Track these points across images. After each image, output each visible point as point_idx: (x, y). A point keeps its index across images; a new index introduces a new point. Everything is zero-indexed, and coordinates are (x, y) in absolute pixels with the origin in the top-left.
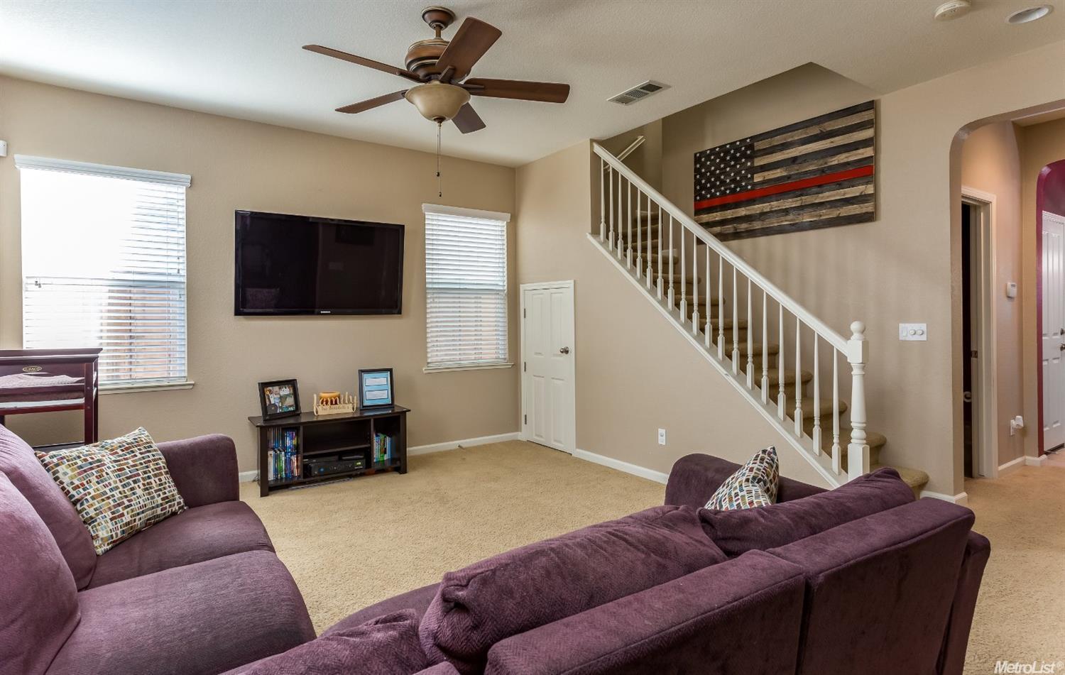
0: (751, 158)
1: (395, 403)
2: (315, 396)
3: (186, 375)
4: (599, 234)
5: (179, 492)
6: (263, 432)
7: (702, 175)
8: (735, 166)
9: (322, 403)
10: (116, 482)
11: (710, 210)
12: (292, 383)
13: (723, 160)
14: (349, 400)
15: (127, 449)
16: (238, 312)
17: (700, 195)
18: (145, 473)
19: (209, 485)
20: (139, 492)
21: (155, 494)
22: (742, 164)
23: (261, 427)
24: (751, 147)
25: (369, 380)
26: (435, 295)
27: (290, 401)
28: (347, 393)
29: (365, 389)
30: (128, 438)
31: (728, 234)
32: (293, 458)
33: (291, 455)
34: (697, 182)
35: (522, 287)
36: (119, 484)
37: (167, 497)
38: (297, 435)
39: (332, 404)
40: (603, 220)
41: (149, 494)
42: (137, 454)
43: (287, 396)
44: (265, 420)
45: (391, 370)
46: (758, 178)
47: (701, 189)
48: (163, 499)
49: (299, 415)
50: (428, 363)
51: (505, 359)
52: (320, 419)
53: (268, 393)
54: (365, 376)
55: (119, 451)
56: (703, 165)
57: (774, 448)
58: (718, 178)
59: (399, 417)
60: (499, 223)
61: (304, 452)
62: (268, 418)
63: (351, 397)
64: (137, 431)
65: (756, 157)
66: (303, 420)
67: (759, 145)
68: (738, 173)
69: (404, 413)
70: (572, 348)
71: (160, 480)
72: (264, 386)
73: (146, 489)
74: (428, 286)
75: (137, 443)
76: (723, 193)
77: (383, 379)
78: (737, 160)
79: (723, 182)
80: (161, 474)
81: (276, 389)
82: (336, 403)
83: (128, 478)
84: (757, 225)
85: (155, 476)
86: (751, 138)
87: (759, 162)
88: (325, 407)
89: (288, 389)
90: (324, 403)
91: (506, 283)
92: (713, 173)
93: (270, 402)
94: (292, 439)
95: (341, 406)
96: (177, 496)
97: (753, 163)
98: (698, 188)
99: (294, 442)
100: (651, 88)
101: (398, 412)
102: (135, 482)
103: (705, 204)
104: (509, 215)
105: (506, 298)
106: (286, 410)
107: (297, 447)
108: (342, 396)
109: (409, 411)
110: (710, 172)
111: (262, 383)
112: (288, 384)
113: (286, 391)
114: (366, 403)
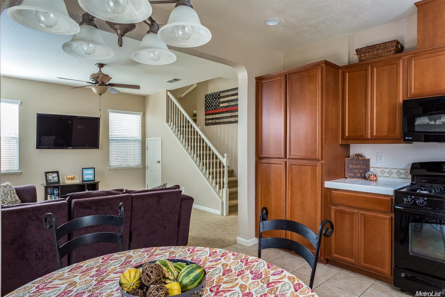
0: (219, 98)
1: (96, 180)
2: (65, 177)
3: (18, 169)
4: (169, 122)
5: (20, 199)
6: (46, 188)
7: (207, 102)
8: (215, 101)
9: (68, 179)
10: (3, 194)
11: (209, 114)
12: (57, 172)
13: (212, 98)
14: (78, 178)
15: (5, 187)
16: (37, 148)
17: (206, 109)
18: (10, 193)
19: (28, 198)
20: (9, 197)
21: (13, 199)
22: (217, 100)
23: (45, 187)
24: (219, 95)
25: (86, 172)
26: (113, 142)
27: (56, 178)
28: (77, 176)
29: (84, 174)
30: (5, 184)
31: (214, 123)
32: (57, 197)
33: (56, 196)
34: (206, 105)
35: (147, 139)
36: (4, 195)
37: (16, 200)
38: (58, 190)
39: (71, 179)
40: (170, 118)
41: (12, 198)
42: (8, 188)
43: (55, 177)
44: (47, 184)
45: (94, 168)
46: (221, 105)
47: (207, 107)
48: (15, 200)
49: (59, 183)
50: (110, 166)
51: (140, 165)
52: (67, 184)
53: (48, 175)
54: (84, 170)
55: (3, 187)
56: (207, 99)
57: (166, 183)
58: (211, 104)
59: (96, 184)
60: (138, 116)
61: (61, 195)
62: (48, 184)
63: (79, 177)
64: (7, 183)
65: (221, 98)
66: (61, 184)
67: (222, 95)
68: (216, 103)
69: (98, 183)
70: (161, 161)
71: (14, 195)
72: (47, 173)
73: (11, 197)
74: (110, 139)
75: (7, 185)
76: (212, 109)
77: (91, 172)
78: (216, 99)
79: (212, 105)
80: (15, 194)
81: (51, 174)
82: (73, 179)
83: (6, 194)
84: (221, 121)
85: (13, 194)
86: (219, 92)
87: (222, 100)
88: (69, 180)
89: (55, 174)
90: (69, 179)
91: (141, 137)
92: (210, 102)
93: (49, 178)
94: (57, 191)
95: (75, 180)
96: (19, 200)
97: (220, 100)
98: (206, 106)
99: (57, 192)
100: (176, 80)
101: (96, 182)
102: (8, 195)
103: (208, 112)
104: (142, 113)
105: (141, 143)
106: (54, 181)
107: (58, 194)
108: (75, 177)
109: (100, 182)
110: (209, 101)
111: (46, 172)
112: (55, 173)
113: (55, 175)
114: (84, 180)
